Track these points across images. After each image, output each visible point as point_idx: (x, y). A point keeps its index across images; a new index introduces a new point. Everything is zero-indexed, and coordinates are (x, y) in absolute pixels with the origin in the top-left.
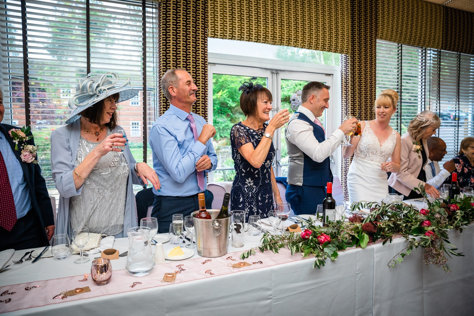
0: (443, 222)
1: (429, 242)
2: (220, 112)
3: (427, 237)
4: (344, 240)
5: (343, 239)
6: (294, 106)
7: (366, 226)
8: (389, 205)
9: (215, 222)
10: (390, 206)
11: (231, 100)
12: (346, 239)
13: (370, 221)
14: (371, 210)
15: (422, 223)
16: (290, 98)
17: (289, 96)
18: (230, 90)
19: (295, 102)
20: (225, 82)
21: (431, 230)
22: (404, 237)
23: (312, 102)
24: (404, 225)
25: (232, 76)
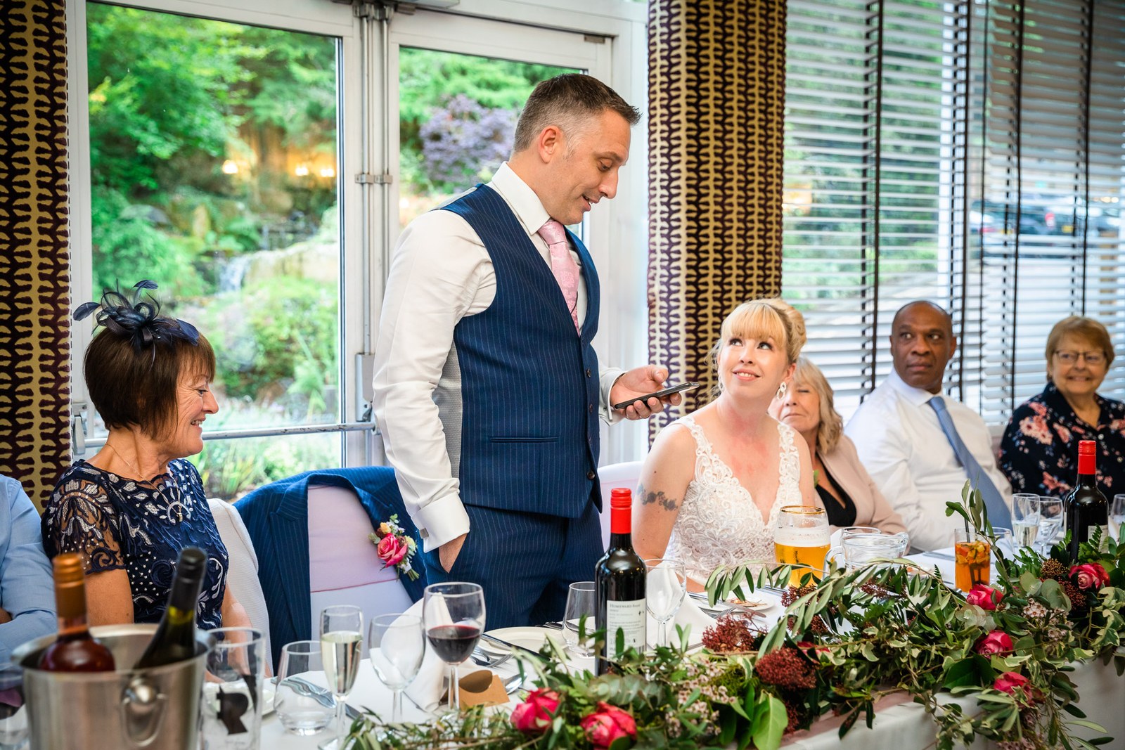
0: (1054, 633)
1: (1014, 717)
2: (102, 178)
3: (1002, 698)
4: (691, 725)
5: (687, 723)
6: (438, 163)
7: (775, 662)
8: (858, 574)
9: (136, 682)
10: (858, 580)
11: (152, 125)
12: (699, 721)
13: (788, 644)
14: (785, 596)
15: (980, 642)
16: (417, 129)
17: (416, 119)
18: (147, 82)
19: (440, 145)
20: (122, 41)
21: (1015, 670)
22: (916, 700)
23: (546, 156)
24: (916, 653)
25: (159, 17)
